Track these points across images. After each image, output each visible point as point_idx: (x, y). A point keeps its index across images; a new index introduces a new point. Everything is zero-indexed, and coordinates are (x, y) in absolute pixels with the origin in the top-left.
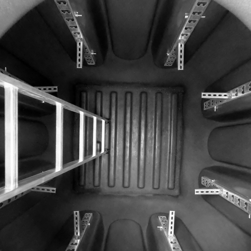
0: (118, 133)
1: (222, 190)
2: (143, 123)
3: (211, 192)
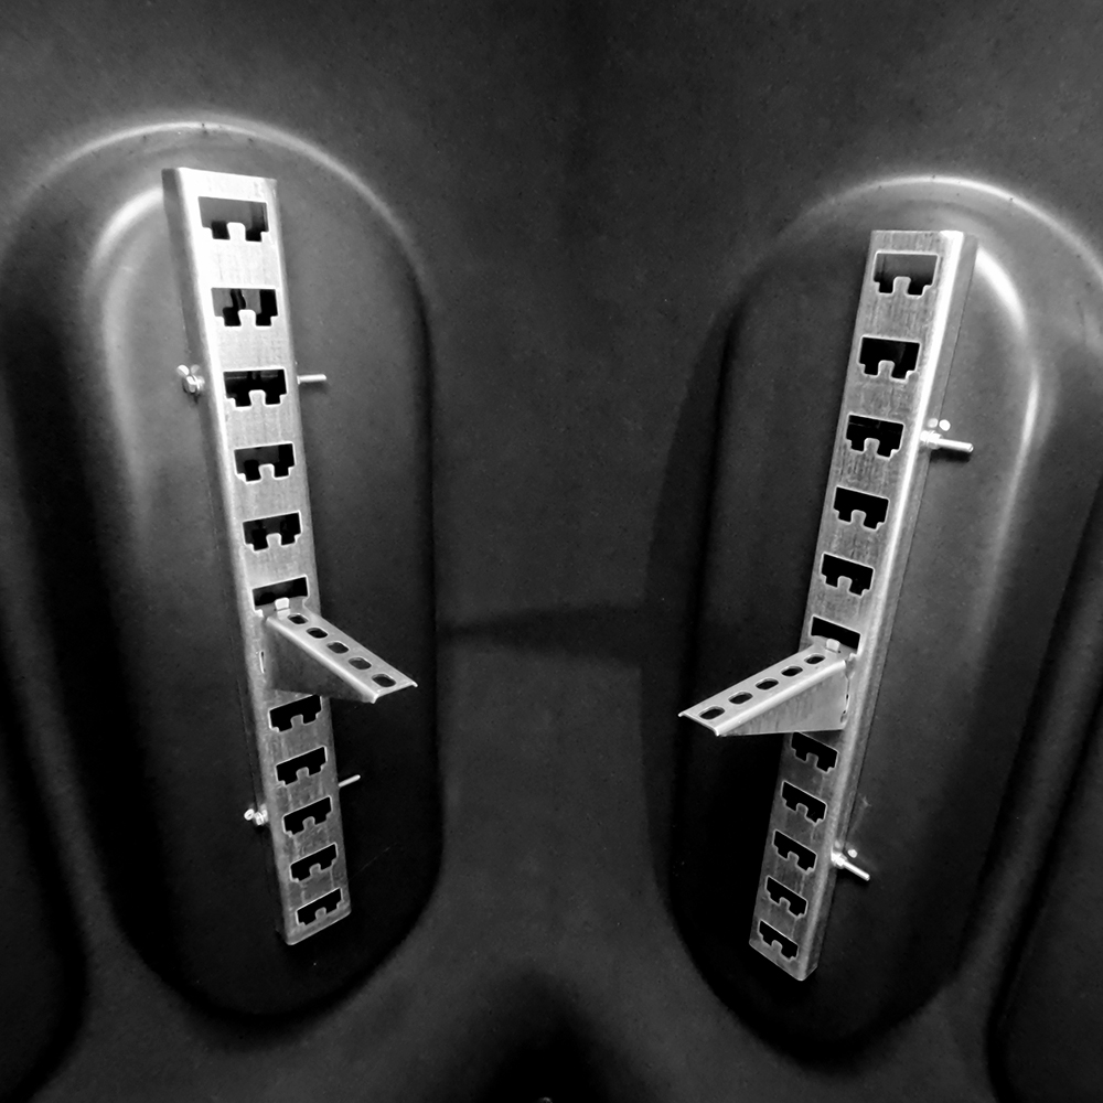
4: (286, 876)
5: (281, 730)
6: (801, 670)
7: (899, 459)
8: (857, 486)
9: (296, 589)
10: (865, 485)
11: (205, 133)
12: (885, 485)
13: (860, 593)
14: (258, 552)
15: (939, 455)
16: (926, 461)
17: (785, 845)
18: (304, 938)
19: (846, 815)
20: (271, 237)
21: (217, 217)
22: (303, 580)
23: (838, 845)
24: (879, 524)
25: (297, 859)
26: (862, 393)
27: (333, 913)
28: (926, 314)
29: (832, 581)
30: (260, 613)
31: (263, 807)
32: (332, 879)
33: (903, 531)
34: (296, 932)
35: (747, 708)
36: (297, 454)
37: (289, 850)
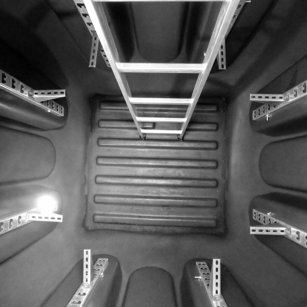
0: (166, 150)
1: (88, 287)
2: (179, 182)
3: (87, 272)
31: (269, 215)
32: (257, 219)
34: (254, 211)
37: (262, 215)
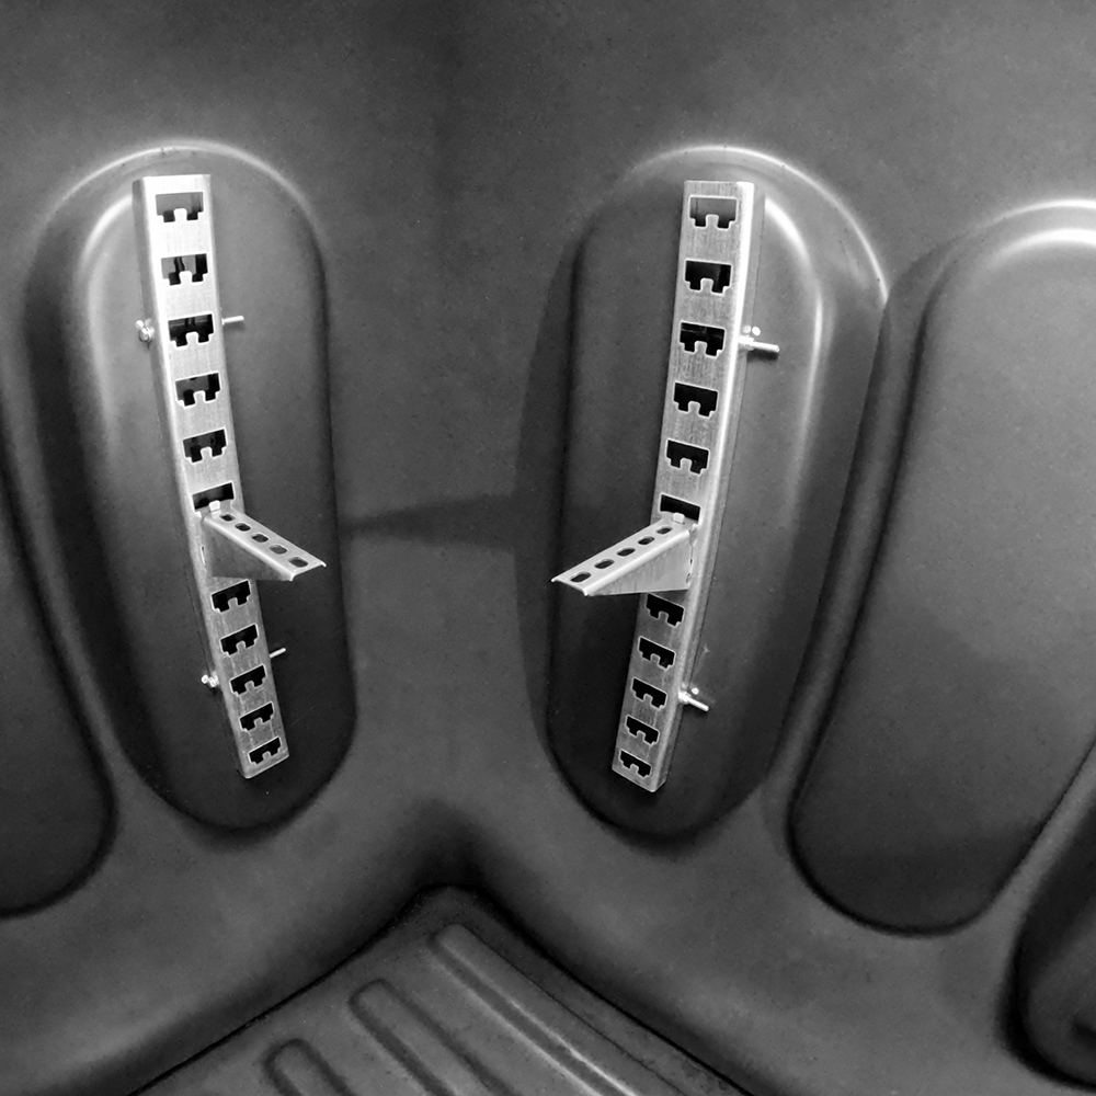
4: (238, 727)
5: (221, 610)
6: (653, 539)
7: (723, 359)
8: (693, 381)
9: (225, 493)
10: (699, 380)
11: (163, 154)
12: (714, 379)
13: (699, 472)
14: (195, 464)
15: (755, 355)
16: (745, 359)
17: (641, 689)
18: (257, 773)
19: (692, 659)
20: (205, 216)
21: (167, 208)
22: (230, 485)
23: (684, 686)
24: (712, 413)
25: (244, 714)
26: (691, 304)
27: (275, 755)
28: (734, 243)
29: (676, 463)
30: (199, 514)
31: (214, 673)
32: (272, 730)
33: (731, 419)
34: (251, 769)
35: (610, 572)
36: (222, 381)
37: (238, 706)
